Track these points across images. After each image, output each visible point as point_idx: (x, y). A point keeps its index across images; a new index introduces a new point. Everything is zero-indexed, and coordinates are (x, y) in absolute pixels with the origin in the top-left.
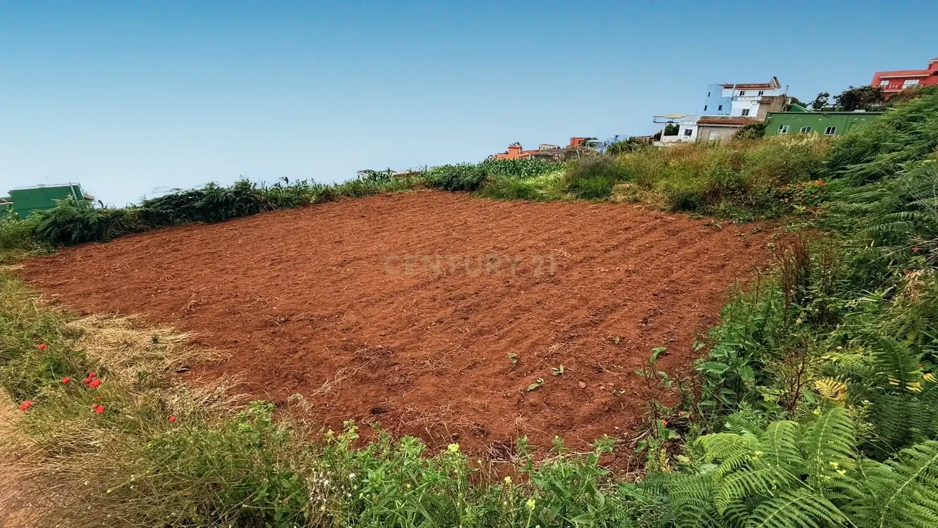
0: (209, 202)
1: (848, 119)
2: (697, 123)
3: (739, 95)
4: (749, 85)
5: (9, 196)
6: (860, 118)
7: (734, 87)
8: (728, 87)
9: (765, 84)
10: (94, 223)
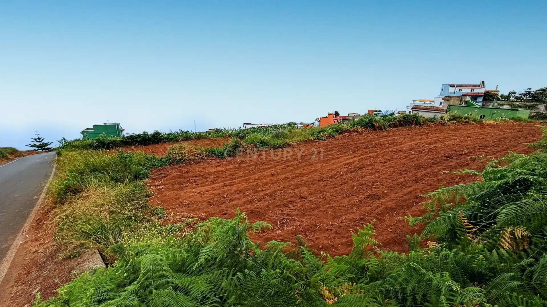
0: (143, 139)
1: (491, 111)
2: (412, 108)
3: (458, 91)
4: (466, 85)
5: (93, 127)
6: (498, 111)
7: (456, 86)
8: (452, 86)
9: (477, 85)
10: (107, 144)
